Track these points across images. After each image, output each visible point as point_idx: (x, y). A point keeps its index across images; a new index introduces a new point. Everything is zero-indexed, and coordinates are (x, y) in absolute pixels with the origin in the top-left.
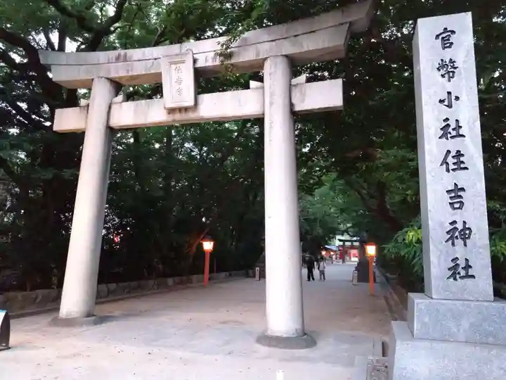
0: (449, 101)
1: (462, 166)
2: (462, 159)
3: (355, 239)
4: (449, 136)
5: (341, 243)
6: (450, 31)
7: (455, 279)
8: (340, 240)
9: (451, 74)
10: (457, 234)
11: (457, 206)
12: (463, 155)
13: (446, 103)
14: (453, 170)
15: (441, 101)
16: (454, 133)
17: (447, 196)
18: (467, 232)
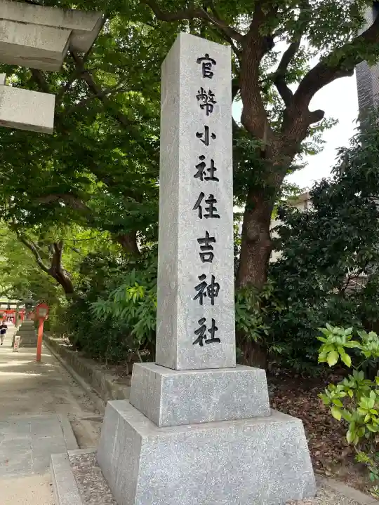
0: (206, 136)
2: (214, 205)
4: (204, 176)
6: (212, 60)
7: (201, 344)
9: (210, 107)
10: (205, 290)
11: (207, 257)
12: (215, 201)
13: (203, 138)
14: (206, 216)
15: (199, 135)
16: (209, 175)
17: (198, 245)
18: (215, 288)
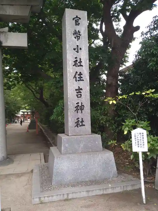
0: (77, 49)
1: (82, 79)
2: (82, 76)
3: (29, 111)
4: (77, 65)
5: (23, 113)
6: (79, 18)
7: (78, 127)
8: (22, 112)
9: (79, 37)
10: (79, 108)
12: (82, 74)
13: (76, 50)
14: (78, 80)
15: (74, 49)
16: (79, 64)
17: (76, 92)
18: (83, 107)
